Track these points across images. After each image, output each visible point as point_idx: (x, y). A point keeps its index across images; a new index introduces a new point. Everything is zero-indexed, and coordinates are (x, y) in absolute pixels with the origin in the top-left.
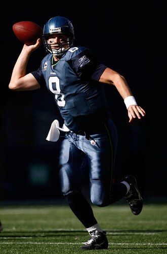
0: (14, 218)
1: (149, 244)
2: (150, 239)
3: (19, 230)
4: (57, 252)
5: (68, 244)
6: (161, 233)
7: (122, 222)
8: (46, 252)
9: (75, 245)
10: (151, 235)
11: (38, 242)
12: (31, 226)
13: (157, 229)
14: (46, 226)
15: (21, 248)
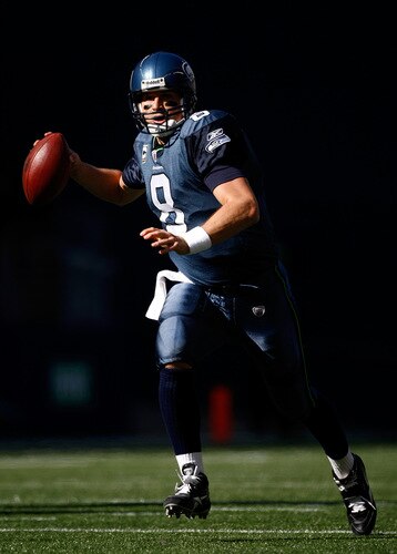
0: (19, 476)
1: (306, 531)
2: (309, 520)
3: (28, 501)
4: (109, 549)
5: (133, 531)
6: (331, 508)
7: (248, 485)
8: (86, 549)
9: (147, 535)
10: (309, 513)
11: (69, 528)
12: (54, 494)
13: (324, 499)
14: (84, 492)
15: (32, 540)
